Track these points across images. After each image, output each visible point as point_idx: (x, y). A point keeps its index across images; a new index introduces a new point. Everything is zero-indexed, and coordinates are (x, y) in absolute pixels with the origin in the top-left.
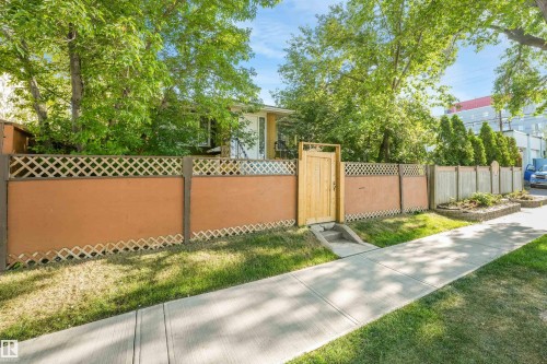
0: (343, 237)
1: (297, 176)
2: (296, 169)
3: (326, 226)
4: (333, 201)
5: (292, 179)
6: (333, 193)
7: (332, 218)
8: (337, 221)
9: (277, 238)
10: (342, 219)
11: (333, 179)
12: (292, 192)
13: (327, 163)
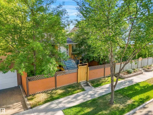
0: (88, 85)
1: (77, 72)
2: (77, 71)
3: (84, 82)
4: (86, 76)
5: (77, 73)
6: (86, 75)
7: (86, 80)
8: (87, 81)
9: (73, 87)
10: (88, 80)
11: (86, 71)
12: (76, 76)
13: (85, 68)
